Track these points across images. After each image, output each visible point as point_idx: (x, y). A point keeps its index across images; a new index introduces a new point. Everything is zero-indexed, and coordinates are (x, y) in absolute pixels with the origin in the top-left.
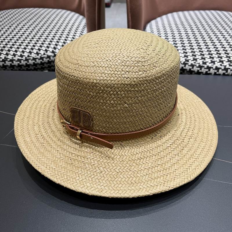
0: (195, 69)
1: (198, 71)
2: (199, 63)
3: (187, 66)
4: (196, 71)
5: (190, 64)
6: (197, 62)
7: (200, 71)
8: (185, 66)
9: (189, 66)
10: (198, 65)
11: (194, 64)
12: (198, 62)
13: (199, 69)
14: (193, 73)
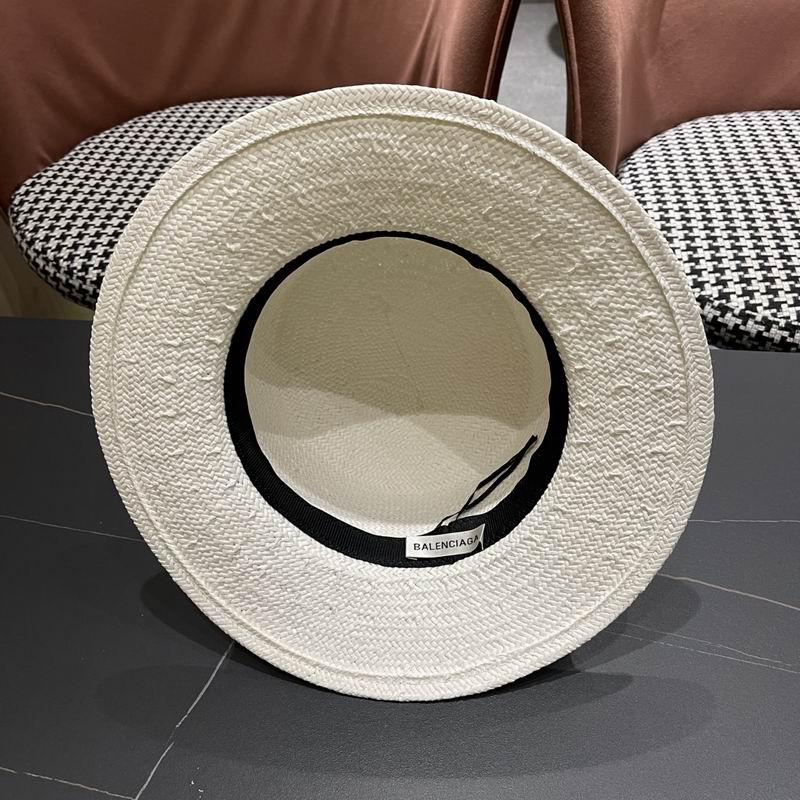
0: (776, 334)
1: (783, 338)
2: (788, 318)
3: (750, 322)
4: (777, 338)
5: (759, 318)
6: (780, 315)
7: (789, 340)
8: (745, 324)
9: (756, 323)
10: (783, 323)
11: (771, 318)
12: (786, 314)
13: (786, 334)
14: (769, 344)
